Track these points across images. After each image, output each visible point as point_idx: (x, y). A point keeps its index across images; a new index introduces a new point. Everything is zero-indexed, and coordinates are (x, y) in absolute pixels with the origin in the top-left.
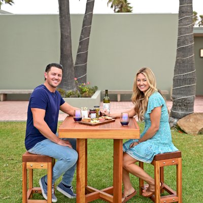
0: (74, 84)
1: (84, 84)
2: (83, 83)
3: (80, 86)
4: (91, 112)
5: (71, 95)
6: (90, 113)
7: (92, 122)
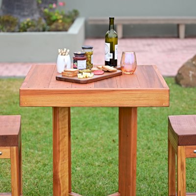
0: (35, 6)
1: (54, 6)
2: (52, 4)
3: (46, 10)
4: (76, 58)
5: (28, 26)
6: (75, 61)
7: (80, 77)
